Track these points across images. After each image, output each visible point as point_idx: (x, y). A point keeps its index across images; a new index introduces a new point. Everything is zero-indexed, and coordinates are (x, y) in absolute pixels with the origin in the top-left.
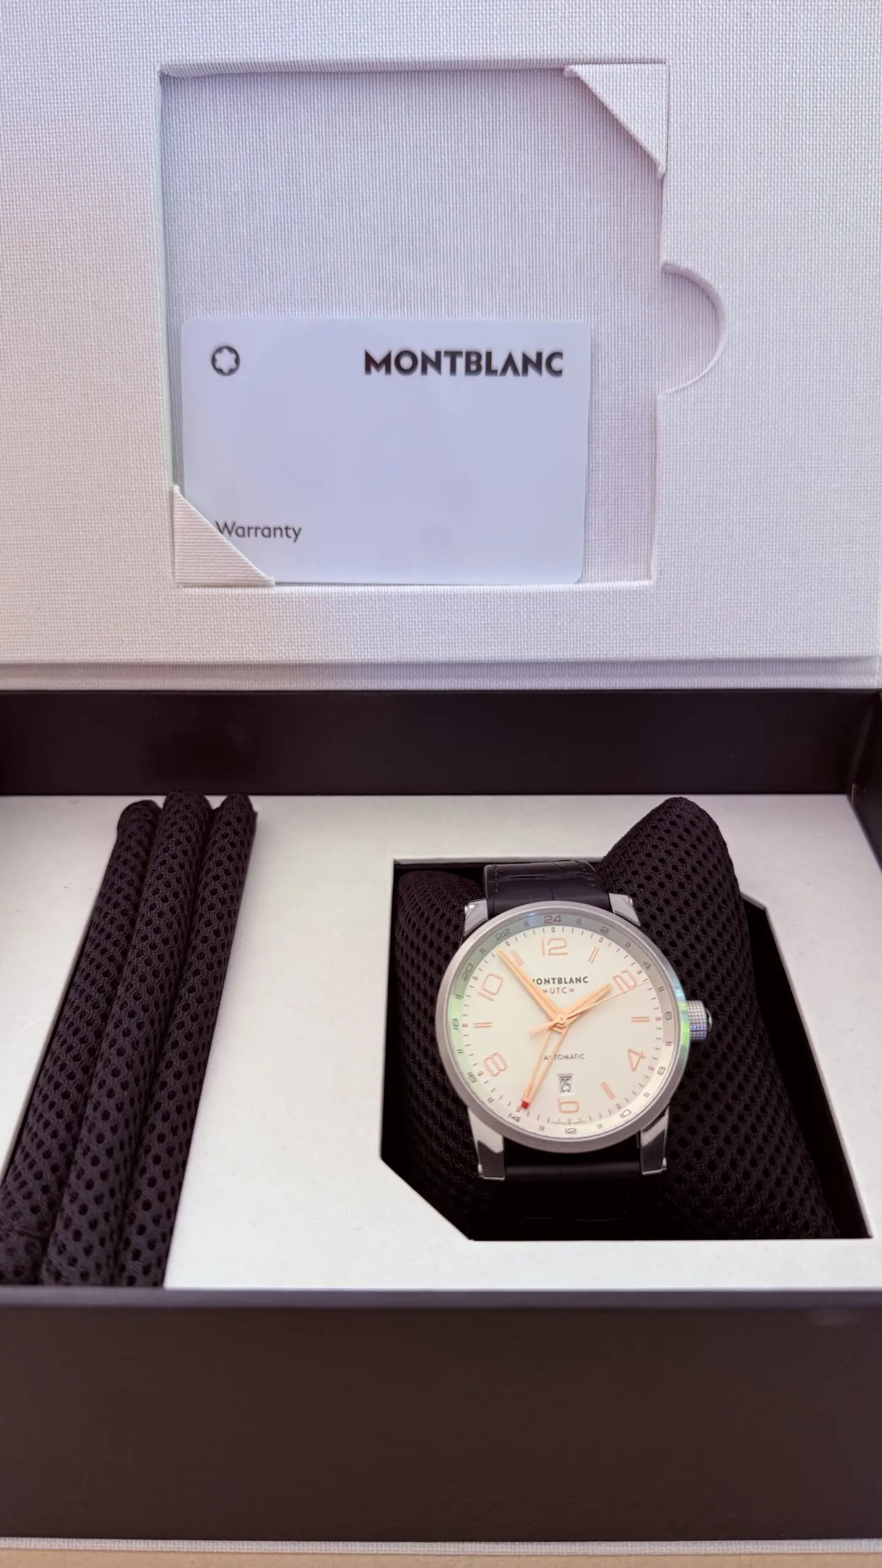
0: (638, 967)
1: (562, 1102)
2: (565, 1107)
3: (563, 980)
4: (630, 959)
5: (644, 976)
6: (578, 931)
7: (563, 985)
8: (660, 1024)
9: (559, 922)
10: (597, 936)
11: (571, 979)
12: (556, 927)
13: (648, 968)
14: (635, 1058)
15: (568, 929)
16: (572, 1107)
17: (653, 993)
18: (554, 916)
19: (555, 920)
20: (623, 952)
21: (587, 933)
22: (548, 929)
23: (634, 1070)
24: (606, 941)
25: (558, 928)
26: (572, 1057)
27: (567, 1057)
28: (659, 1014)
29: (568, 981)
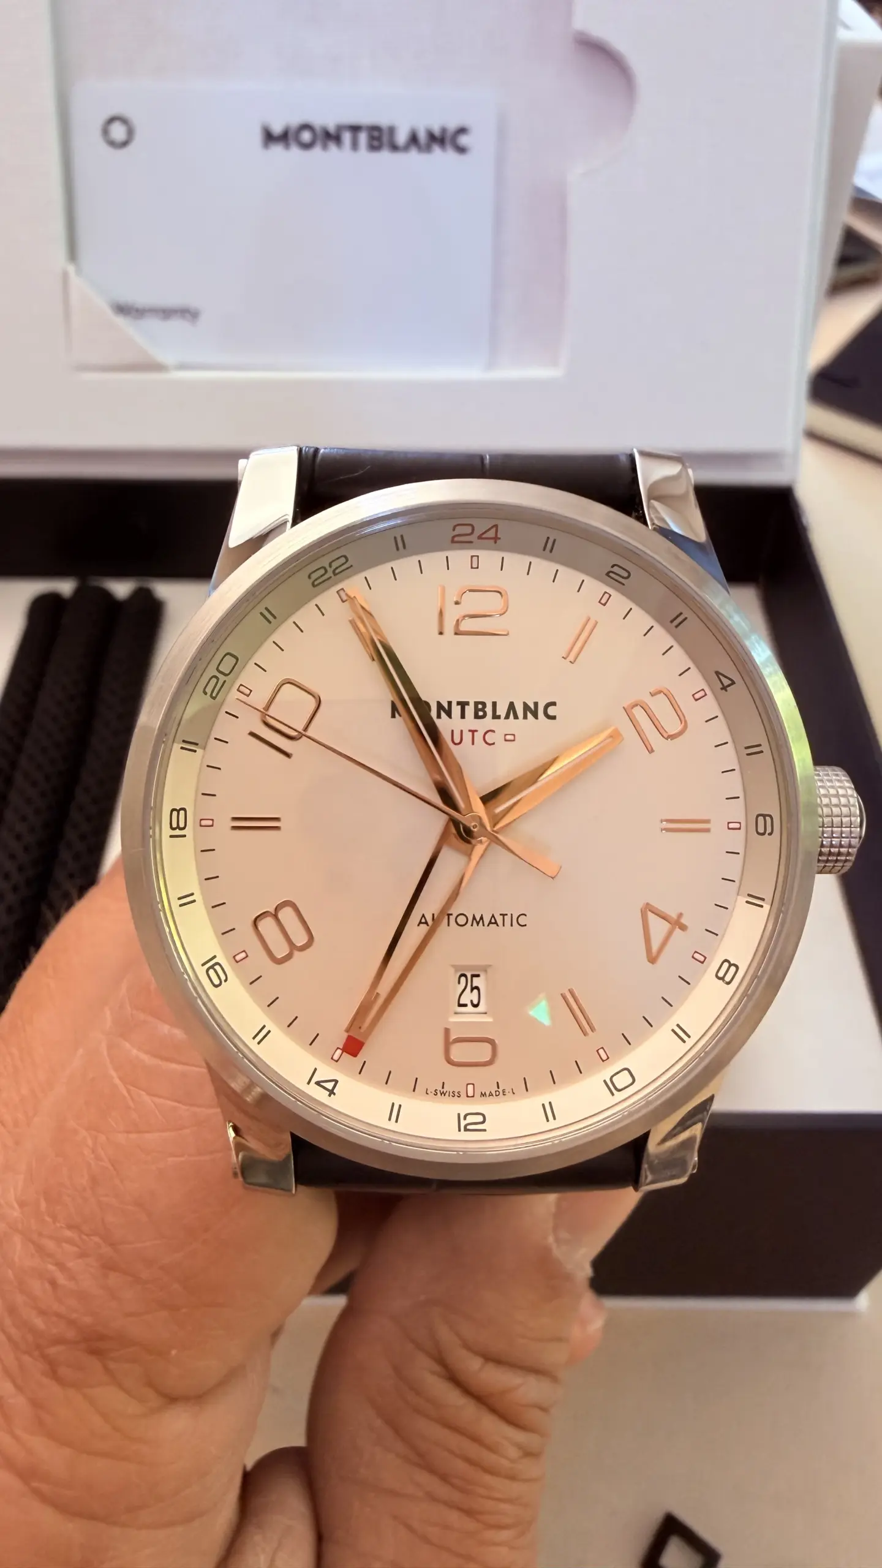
0: (696, 681)
1: (453, 1037)
2: (459, 1052)
3: (489, 709)
4: (679, 657)
5: (709, 705)
6: (543, 567)
7: (488, 722)
8: (737, 840)
9: (492, 539)
10: (595, 588)
11: (512, 706)
12: (483, 554)
13: (724, 688)
14: (658, 928)
15: (516, 562)
16: (483, 1052)
17: (729, 756)
18: (481, 526)
19: (480, 537)
20: (662, 637)
21: (569, 576)
22: (460, 557)
23: (652, 960)
24: (619, 602)
25: (489, 558)
26: (493, 922)
27: (478, 921)
28: (737, 812)
29: (502, 711)
